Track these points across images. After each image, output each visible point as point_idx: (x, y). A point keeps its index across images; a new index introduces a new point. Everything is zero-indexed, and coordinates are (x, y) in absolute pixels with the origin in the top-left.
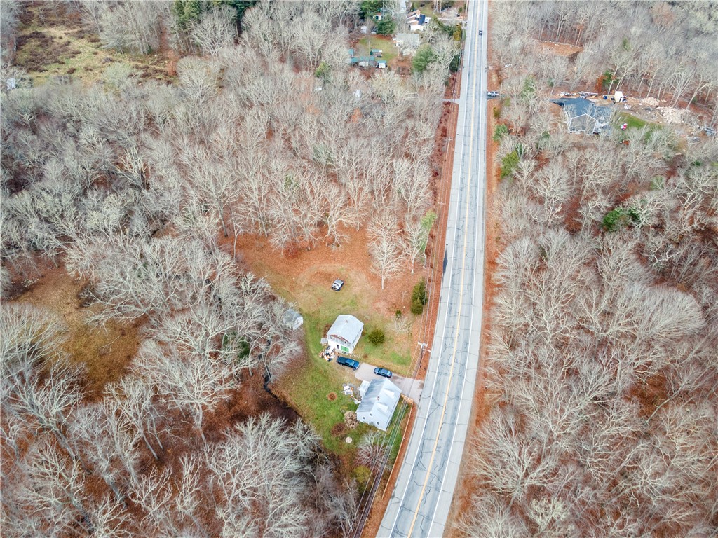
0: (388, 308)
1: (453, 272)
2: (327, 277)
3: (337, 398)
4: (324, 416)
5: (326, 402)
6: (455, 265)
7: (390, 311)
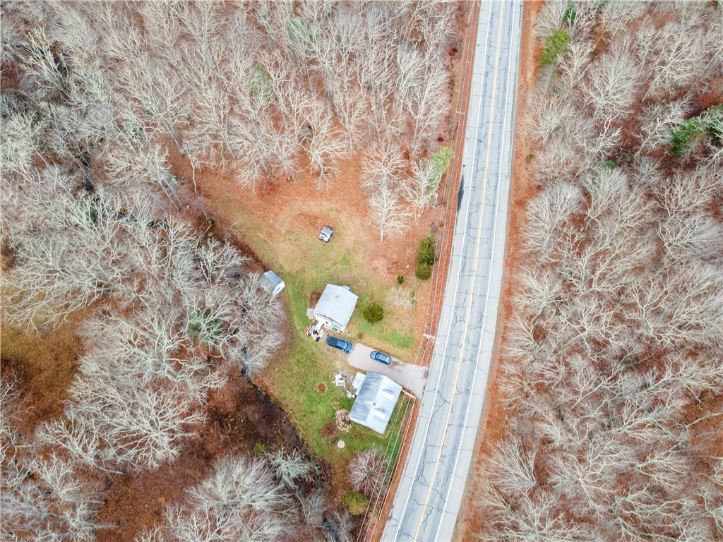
0: (389, 269)
1: (470, 209)
2: (313, 221)
3: (327, 390)
4: (313, 412)
5: (314, 395)
6: (472, 199)
7: (391, 273)
